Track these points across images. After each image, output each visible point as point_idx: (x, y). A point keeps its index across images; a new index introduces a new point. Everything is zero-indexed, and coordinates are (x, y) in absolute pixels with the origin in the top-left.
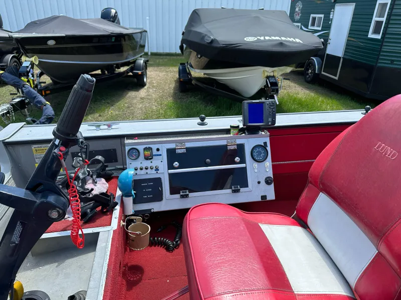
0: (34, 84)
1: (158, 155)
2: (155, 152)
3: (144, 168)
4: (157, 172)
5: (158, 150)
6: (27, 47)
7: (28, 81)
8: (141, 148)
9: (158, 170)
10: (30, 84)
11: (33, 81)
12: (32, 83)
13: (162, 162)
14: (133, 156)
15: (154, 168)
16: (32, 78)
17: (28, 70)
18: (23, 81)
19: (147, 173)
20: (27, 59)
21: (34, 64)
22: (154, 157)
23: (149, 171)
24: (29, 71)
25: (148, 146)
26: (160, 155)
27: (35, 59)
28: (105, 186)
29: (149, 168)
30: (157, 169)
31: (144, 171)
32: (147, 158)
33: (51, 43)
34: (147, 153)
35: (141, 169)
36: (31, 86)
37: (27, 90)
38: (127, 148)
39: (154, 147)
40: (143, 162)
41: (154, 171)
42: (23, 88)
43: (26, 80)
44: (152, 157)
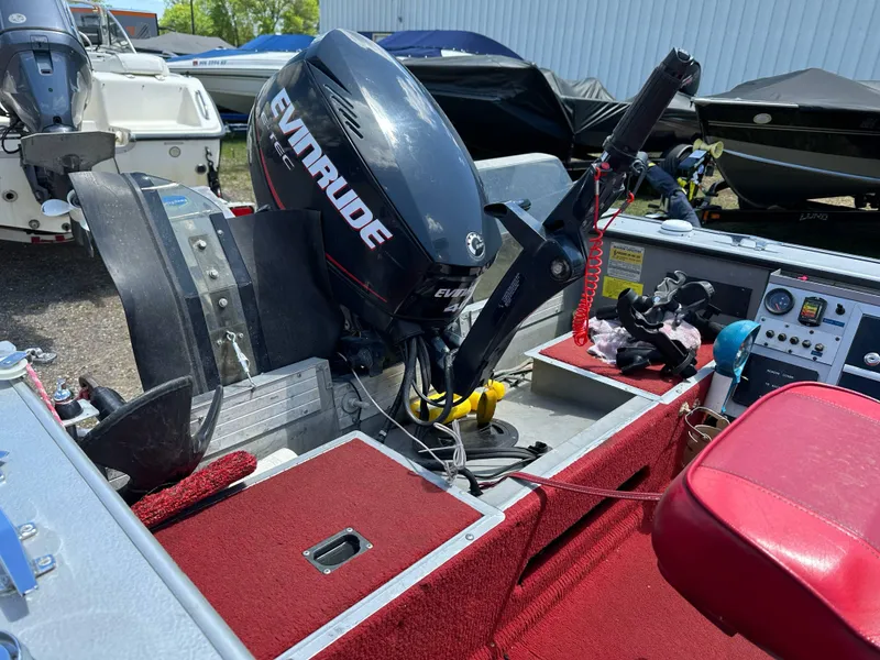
0: (695, 194)
1: (834, 323)
2: (830, 313)
3: (789, 338)
4: (815, 359)
5: (840, 310)
6: (712, 123)
7: (687, 187)
8: (800, 295)
9: (820, 355)
10: (688, 193)
11: (697, 187)
12: (692, 190)
13: (837, 339)
14: (774, 306)
15: (812, 348)
16: (697, 182)
17: (696, 165)
18: (679, 184)
19: (790, 351)
20: (704, 146)
21: (711, 156)
22: (823, 324)
23: (797, 349)
24: (697, 169)
25: (818, 296)
26: (842, 325)
27: (717, 149)
28: (692, 339)
29: (801, 342)
30: (819, 351)
31: (786, 346)
32: (804, 320)
33: (762, 119)
34: (811, 309)
35: (782, 338)
36: (688, 196)
37: (678, 200)
38: (771, 287)
39: (833, 302)
40: (791, 326)
41: (808, 354)
42: (673, 197)
43: (684, 183)
44: (819, 320)
